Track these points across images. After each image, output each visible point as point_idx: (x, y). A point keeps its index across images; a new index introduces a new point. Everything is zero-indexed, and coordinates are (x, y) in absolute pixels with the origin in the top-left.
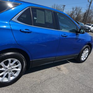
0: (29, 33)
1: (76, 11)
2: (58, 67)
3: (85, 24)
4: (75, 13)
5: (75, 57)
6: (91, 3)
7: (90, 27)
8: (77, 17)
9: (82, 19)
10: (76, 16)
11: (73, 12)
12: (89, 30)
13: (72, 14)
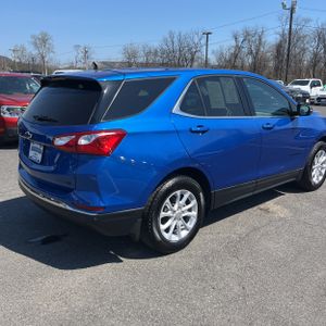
0: (203, 132)
1: (246, 45)
2: (262, 206)
3: (286, 83)
4: (245, 50)
5: (297, 177)
6: (292, 10)
7: (306, 88)
8: (254, 64)
9: (271, 64)
10: (249, 60)
11: (238, 48)
12: (307, 101)
13: (235, 56)
